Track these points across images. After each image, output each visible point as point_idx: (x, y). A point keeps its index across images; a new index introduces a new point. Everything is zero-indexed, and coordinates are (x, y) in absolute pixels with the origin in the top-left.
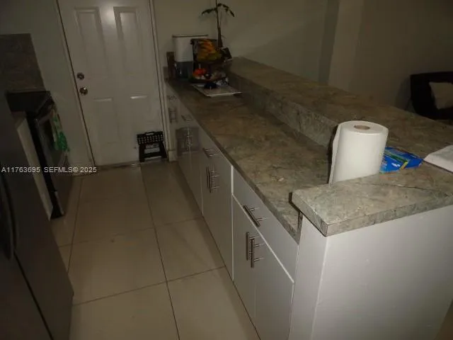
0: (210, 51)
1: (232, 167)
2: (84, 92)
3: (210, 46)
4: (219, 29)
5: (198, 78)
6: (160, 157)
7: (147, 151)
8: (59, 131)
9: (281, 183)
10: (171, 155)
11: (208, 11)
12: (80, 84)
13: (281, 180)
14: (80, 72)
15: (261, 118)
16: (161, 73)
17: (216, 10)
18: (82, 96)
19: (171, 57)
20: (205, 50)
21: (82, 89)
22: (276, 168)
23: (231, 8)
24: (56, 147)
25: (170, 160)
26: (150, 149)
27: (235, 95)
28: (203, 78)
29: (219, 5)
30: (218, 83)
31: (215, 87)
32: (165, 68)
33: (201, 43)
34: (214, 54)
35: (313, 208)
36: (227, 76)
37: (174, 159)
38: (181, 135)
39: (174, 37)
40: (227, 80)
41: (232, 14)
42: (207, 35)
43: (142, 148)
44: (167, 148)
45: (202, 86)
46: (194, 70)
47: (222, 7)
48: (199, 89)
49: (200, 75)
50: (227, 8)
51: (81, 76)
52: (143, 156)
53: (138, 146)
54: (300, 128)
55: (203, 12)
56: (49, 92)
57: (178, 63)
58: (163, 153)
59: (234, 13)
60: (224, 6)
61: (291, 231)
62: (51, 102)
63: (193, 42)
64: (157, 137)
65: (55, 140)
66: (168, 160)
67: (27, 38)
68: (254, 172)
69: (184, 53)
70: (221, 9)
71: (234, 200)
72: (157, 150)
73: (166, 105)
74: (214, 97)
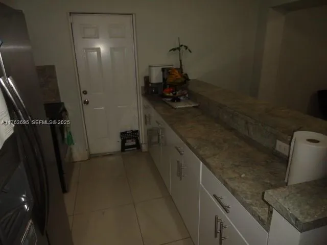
0: (176, 76)
1: (201, 163)
2: (86, 103)
3: (177, 73)
4: (181, 61)
5: (168, 95)
6: (135, 148)
7: (126, 144)
8: (69, 131)
9: (243, 178)
10: (144, 147)
11: (174, 49)
12: (85, 97)
13: (243, 176)
14: (85, 90)
15: (217, 125)
16: (140, 90)
17: (179, 49)
18: (85, 106)
19: (147, 80)
20: (173, 76)
21: (85, 101)
22: (237, 166)
23: (189, 48)
24: (66, 142)
25: (143, 151)
26: (130, 143)
27: (194, 107)
28: (171, 94)
29: (182, 46)
30: (182, 98)
31: (179, 100)
32: (142, 87)
33: (170, 71)
34: (179, 79)
35: (286, 207)
36: (188, 93)
37: (147, 151)
38: (151, 133)
39: (150, 66)
40: (187, 96)
41: (190, 51)
42: (172, 65)
43: (123, 142)
44: (141, 142)
45: (170, 99)
46: (164, 90)
47: (183, 47)
48: (168, 102)
49: (169, 93)
50: (186, 47)
51: (85, 93)
52: (124, 148)
53: (120, 140)
54: (249, 133)
55: (170, 51)
56: (63, 103)
57: (152, 84)
58: (138, 146)
59: (191, 50)
60: (185, 46)
61: (261, 221)
62: (65, 110)
63: (163, 70)
64: (134, 134)
65: (66, 137)
66: (141, 151)
67: (52, 68)
68: (221, 169)
69: (156, 77)
70: (183, 49)
71: (202, 188)
72: (134, 143)
73: (142, 112)
74: (179, 108)
